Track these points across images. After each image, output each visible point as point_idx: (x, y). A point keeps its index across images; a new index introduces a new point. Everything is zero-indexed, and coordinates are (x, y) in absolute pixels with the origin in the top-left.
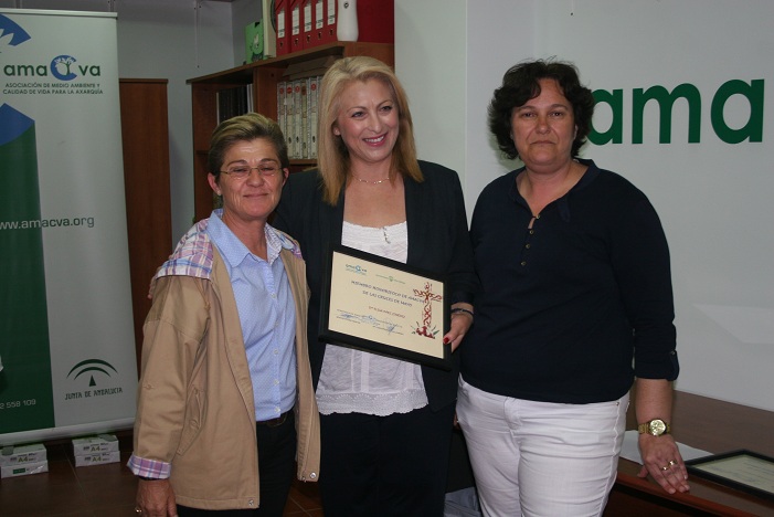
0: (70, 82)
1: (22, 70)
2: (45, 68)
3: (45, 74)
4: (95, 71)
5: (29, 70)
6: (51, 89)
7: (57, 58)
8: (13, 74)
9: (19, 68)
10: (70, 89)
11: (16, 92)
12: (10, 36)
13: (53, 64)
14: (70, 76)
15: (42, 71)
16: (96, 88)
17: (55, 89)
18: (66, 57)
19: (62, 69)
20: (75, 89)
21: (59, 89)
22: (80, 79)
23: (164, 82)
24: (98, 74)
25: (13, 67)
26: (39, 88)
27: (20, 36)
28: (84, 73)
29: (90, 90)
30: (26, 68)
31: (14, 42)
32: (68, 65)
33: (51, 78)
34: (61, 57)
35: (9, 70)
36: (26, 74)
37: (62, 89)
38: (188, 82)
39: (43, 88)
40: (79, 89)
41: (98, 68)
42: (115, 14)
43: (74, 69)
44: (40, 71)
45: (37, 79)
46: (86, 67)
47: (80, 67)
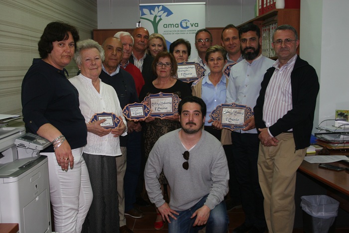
0: (187, 30)
2: (178, 24)
3: (178, 27)
4: (196, 25)
6: (180, 32)
9: (169, 25)
10: (187, 32)
11: (168, 34)
12: (166, 13)
13: (181, 23)
14: (187, 27)
15: (177, 26)
18: (186, 20)
19: (184, 25)
22: (191, 28)
24: (198, 26)
25: (167, 25)
26: (175, 32)
27: (169, 13)
28: (192, 26)
29: (194, 32)
30: (171, 25)
31: (167, 16)
32: (186, 23)
33: (180, 28)
34: (184, 20)
35: (165, 26)
36: (171, 27)
37: (184, 32)
39: (177, 32)
40: (190, 32)
41: (198, 24)
42: (205, 3)
43: (189, 25)
44: (176, 26)
45: (175, 29)
46: (193, 24)
47: (191, 24)
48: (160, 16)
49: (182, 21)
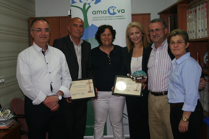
0: (114, 16)
1: (98, 12)
2: (106, 11)
3: (106, 13)
4: (123, 11)
5: (101, 12)
6: (108, 18)
7: (110, 7)
8: (95, 14)
9: (97, 11)
10: (114, 18)
11: (96, 20)
12: (94, 1)
13: (109, 9)
14: (114, 13)
16: (123, 17)
17: (109, 18)
18: (113, 7)
19: (112, 11)
20: (116, 18)
21: (110, 18)
22: (118, 14)
23: (149, 14)
24: (124, 12)
25: (95, 12)
26: (104, 18)
27: (98, 1)
28: (119, 12)
29: (121, 18)
30: (99, 12)
32: (114, 10)
33: (108, 15)
34: (111, 7)
35: (94, 13)
36: (99, 14)
37: (111, 18)
38: (158, 14)
39: (105, 18)
40: (117, 18)
41: (124, 10)
43: (116, 11)
44: (104, 12)
46: (120, 10)
47: (118, 10)
48: (89, 4)
49: (109, 8)
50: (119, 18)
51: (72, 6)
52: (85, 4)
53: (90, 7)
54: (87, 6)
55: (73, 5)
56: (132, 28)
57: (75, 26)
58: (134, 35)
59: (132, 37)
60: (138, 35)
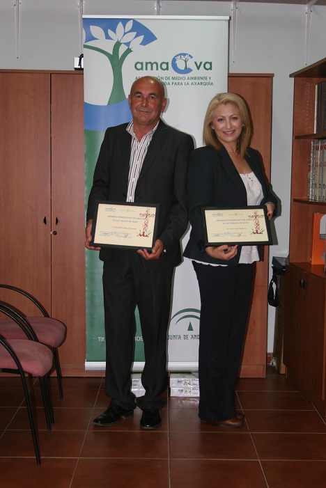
0: (186, 76)
1: (149, 65)
2: (167, 64)
3: (167, 69)
4: (208, 66)
5: (155, 66)
6: (170, 81)
7: (178, 55)
8: (142, 69)
9: (147, 64)
10: (186, 81)
12: (141, 38)
13: (174, 60)
14: (187, 70)
15: (164, 66)
16: (208, 81)
17: (174, 81)
18: (184, 55)
19: (181, 65)
20: (190, 82)
21: (177, 81)
22: (195, 73)
23: (270, 77)
24: (211, 68)
25: (142, 64)
27: (149, 37)
28: (198, 68)
29: (202, 81)
30: (152, 64)
31: (144, 43)
32: (186, 62)
34: (181, 54)
35: (139, 66)
37: (180, 81)
38: (291, 76)
39: (164, 81)
40: (194, 81)
41: (211, 63)
42: (228, 18)
43: (191, 65)
45: (161, 73)
46: (201, 63)
47: (196, 63)
48: (128, 44)
49: (176, 56)
50: (197, 81)
51: (86, 47)
52: (118, 45)
53: (129, 51)
54: (122, 49)
55: (89, 44)
56: (223, 106)
57: (139, 97)
58: (226, 124)
59: (221, 125)
60: (235, 124)
